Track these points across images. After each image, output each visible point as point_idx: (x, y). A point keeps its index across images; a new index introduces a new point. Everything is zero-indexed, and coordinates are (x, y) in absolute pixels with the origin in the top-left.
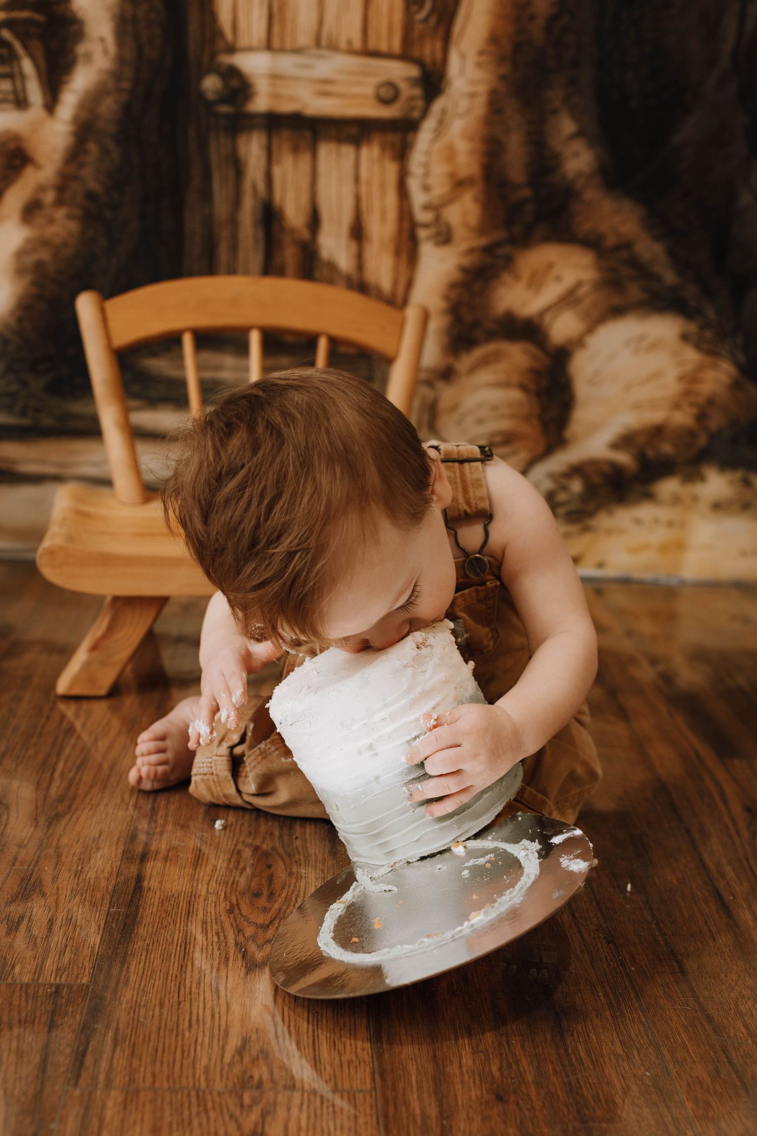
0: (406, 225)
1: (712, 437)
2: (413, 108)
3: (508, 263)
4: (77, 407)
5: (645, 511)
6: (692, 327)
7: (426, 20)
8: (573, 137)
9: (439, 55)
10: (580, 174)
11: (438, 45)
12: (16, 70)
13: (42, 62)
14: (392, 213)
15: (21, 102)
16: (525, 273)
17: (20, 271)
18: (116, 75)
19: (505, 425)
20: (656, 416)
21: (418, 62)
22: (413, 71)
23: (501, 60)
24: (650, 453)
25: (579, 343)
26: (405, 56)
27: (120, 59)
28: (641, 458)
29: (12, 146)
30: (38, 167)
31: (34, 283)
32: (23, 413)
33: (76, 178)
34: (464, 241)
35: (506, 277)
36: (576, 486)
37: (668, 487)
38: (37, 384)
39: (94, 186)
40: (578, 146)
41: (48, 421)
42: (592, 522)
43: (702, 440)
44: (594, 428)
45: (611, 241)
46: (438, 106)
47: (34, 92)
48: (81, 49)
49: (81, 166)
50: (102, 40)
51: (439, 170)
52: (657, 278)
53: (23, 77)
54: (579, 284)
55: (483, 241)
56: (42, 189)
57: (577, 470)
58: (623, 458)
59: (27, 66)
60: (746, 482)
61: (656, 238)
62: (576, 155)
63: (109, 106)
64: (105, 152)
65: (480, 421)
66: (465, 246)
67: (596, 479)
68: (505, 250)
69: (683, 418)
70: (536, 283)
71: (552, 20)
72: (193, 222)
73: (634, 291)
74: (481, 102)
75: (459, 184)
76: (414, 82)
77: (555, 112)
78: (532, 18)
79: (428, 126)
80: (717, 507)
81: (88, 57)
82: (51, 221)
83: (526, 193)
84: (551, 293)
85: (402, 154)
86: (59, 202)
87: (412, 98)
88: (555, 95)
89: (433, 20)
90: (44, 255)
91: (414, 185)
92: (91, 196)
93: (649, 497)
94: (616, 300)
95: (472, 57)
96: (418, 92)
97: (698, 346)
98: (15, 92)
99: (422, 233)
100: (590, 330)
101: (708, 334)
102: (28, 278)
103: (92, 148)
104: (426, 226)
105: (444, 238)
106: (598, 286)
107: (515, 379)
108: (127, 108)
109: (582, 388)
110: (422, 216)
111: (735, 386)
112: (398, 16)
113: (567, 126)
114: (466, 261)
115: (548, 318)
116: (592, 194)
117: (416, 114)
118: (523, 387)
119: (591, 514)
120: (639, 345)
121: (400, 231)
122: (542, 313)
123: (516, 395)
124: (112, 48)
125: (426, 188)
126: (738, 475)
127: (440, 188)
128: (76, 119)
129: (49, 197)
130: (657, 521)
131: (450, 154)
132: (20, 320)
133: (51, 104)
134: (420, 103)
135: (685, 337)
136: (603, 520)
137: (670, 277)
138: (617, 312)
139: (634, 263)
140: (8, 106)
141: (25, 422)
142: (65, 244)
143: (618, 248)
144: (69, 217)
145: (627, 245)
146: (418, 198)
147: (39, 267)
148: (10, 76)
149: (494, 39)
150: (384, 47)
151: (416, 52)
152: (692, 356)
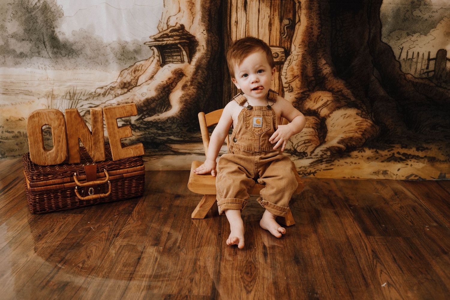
0: (281, 87)
1: (366, 140)
2: (282, 59)
3: (309, 96)
4: (195, 135)
5: (349, 160)
6: (360, 111)
7: (285, 38)
8: (324, 64)
9: (289, 46)
10: (327, 73)
11: (289, 43)
12: (182, 54)
13: (188, 52)
14: (277, 85)
15: (182, 61)
16: (313, 99)
17: (181, 102)
18: (206, 54)
19: (308, 138)
20: (351, 135)
21: (284, 48)
22: (283, 50)
23: (305, 46)
24: (349, 144)
25: (329, 116)
26: (280, 46)
27: (207, 50)
28: (347, 146)
29: (180, 72)
30: (186, 76)
31: (184, 105)
32: (181, 137)
33: (196, 79)
34: (296, 91)
35: (308, 100)
36: (329, 153)
37: (355, 153)
38: (185, 130)
39: (200, 80)
40: (326, 66)
41: (187, 139)
42: (333, 163)
43: (364, 141)
44: (334, 138)
45: (336, 90)
46: (288, 58)
47: (186, 59)
48: (197, 48)
49: (197, 76)
50: (203, 46)
51: (289, 74)
52: (350, 99)
53: (183, 55)
54: (328, 101)
55: (302, 91)
56: (187, 82)
57: (328, 149)
58: (341, 146)
59: (184, 53)
60: (377, 152)
61: (348, 89)
62: (326, 69)
63: (204, 61)
64: (203, 72)
65: (302, 137)
66: (297, 92)
67: (334, 152)
68: (308, 93)
69: (358, 135)
70: (316, 101)
71: (318, 36)
72: (225, 88)
73: (343, 102)
74: (300, 56)
75: (295, 77)
76: (282, 52)
77: (320, 58)
78: (313, 36)
79: (287, 63)
80: (368, 158)
81: (199, 50)
82: (189, 89)
83: (313, 78)
84: (320, 103)
85: (280, 70)
86: (191, 85)
87: (282, 56)
88: (320, 54)
89: (287, 38)
90: (187, 98)
91: (283, 78)
92: (199, 83)
93: (350, 156)
94: (338, 105)
95: (297, 46)
96: (284, 55)
97: (361, 117)
98: (181, 59)
99: (285, 89)
100: (331, 113)
101: (364, 113)
102: (183, 104)
103: (200, 71)
104: (286, 88)
105: (291, 90)
106: (333, 101)
107: (311, 126)
108: (209, 62)
109: (329, 128)
110: (285, 85)
111: (372, 126)
112: (278, 37)
113: (324, 62)
114: (297, 96)
115: (319, 110)
116: (330, 78)
117: (283, 60)
118: (313, 128)
119: (333, 161)
120: (345, 116)
121: (279, 89)
122: (318, 109)
123: (311, 130)
124: (205, 48)
125: (286, 79)
126: (374, 150)
127: (290, 78)
128: (196, 65)
129: (189, 84)
130: (352, 163)
131: (292, 70)
132: (181, 114)
133: (190, 62)
134: (284, 58)
135: (357, 114)
136: (336, 162)
137: (353, 99)
138: (339, 108)
139: (342, 95)
140: (179, 62)
141: (181, 139)
142: (193, 95)
143: (338, 92)
144: (194, 88)
145: (341, 91)
146: (284, 81)
147: (186, 100)
148: (180, 55)
149: (303, 41)
150: (275, 44)
151: (283, 46)
152: (360, 118)
